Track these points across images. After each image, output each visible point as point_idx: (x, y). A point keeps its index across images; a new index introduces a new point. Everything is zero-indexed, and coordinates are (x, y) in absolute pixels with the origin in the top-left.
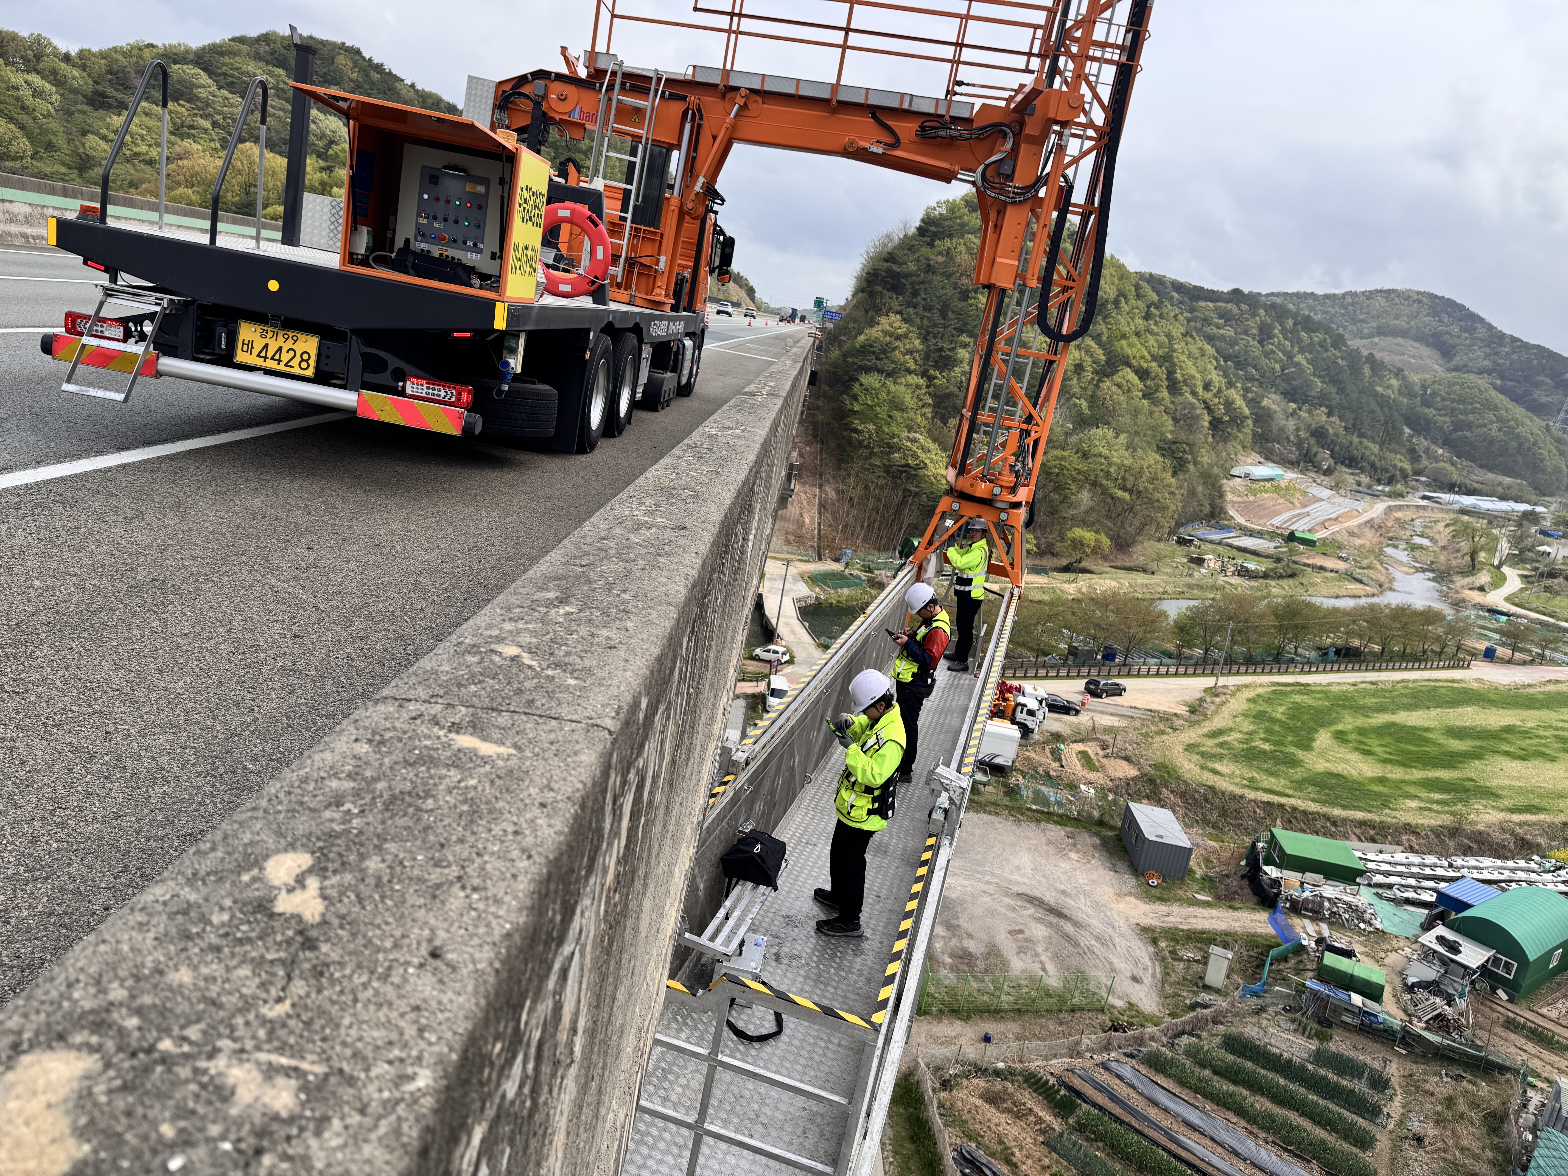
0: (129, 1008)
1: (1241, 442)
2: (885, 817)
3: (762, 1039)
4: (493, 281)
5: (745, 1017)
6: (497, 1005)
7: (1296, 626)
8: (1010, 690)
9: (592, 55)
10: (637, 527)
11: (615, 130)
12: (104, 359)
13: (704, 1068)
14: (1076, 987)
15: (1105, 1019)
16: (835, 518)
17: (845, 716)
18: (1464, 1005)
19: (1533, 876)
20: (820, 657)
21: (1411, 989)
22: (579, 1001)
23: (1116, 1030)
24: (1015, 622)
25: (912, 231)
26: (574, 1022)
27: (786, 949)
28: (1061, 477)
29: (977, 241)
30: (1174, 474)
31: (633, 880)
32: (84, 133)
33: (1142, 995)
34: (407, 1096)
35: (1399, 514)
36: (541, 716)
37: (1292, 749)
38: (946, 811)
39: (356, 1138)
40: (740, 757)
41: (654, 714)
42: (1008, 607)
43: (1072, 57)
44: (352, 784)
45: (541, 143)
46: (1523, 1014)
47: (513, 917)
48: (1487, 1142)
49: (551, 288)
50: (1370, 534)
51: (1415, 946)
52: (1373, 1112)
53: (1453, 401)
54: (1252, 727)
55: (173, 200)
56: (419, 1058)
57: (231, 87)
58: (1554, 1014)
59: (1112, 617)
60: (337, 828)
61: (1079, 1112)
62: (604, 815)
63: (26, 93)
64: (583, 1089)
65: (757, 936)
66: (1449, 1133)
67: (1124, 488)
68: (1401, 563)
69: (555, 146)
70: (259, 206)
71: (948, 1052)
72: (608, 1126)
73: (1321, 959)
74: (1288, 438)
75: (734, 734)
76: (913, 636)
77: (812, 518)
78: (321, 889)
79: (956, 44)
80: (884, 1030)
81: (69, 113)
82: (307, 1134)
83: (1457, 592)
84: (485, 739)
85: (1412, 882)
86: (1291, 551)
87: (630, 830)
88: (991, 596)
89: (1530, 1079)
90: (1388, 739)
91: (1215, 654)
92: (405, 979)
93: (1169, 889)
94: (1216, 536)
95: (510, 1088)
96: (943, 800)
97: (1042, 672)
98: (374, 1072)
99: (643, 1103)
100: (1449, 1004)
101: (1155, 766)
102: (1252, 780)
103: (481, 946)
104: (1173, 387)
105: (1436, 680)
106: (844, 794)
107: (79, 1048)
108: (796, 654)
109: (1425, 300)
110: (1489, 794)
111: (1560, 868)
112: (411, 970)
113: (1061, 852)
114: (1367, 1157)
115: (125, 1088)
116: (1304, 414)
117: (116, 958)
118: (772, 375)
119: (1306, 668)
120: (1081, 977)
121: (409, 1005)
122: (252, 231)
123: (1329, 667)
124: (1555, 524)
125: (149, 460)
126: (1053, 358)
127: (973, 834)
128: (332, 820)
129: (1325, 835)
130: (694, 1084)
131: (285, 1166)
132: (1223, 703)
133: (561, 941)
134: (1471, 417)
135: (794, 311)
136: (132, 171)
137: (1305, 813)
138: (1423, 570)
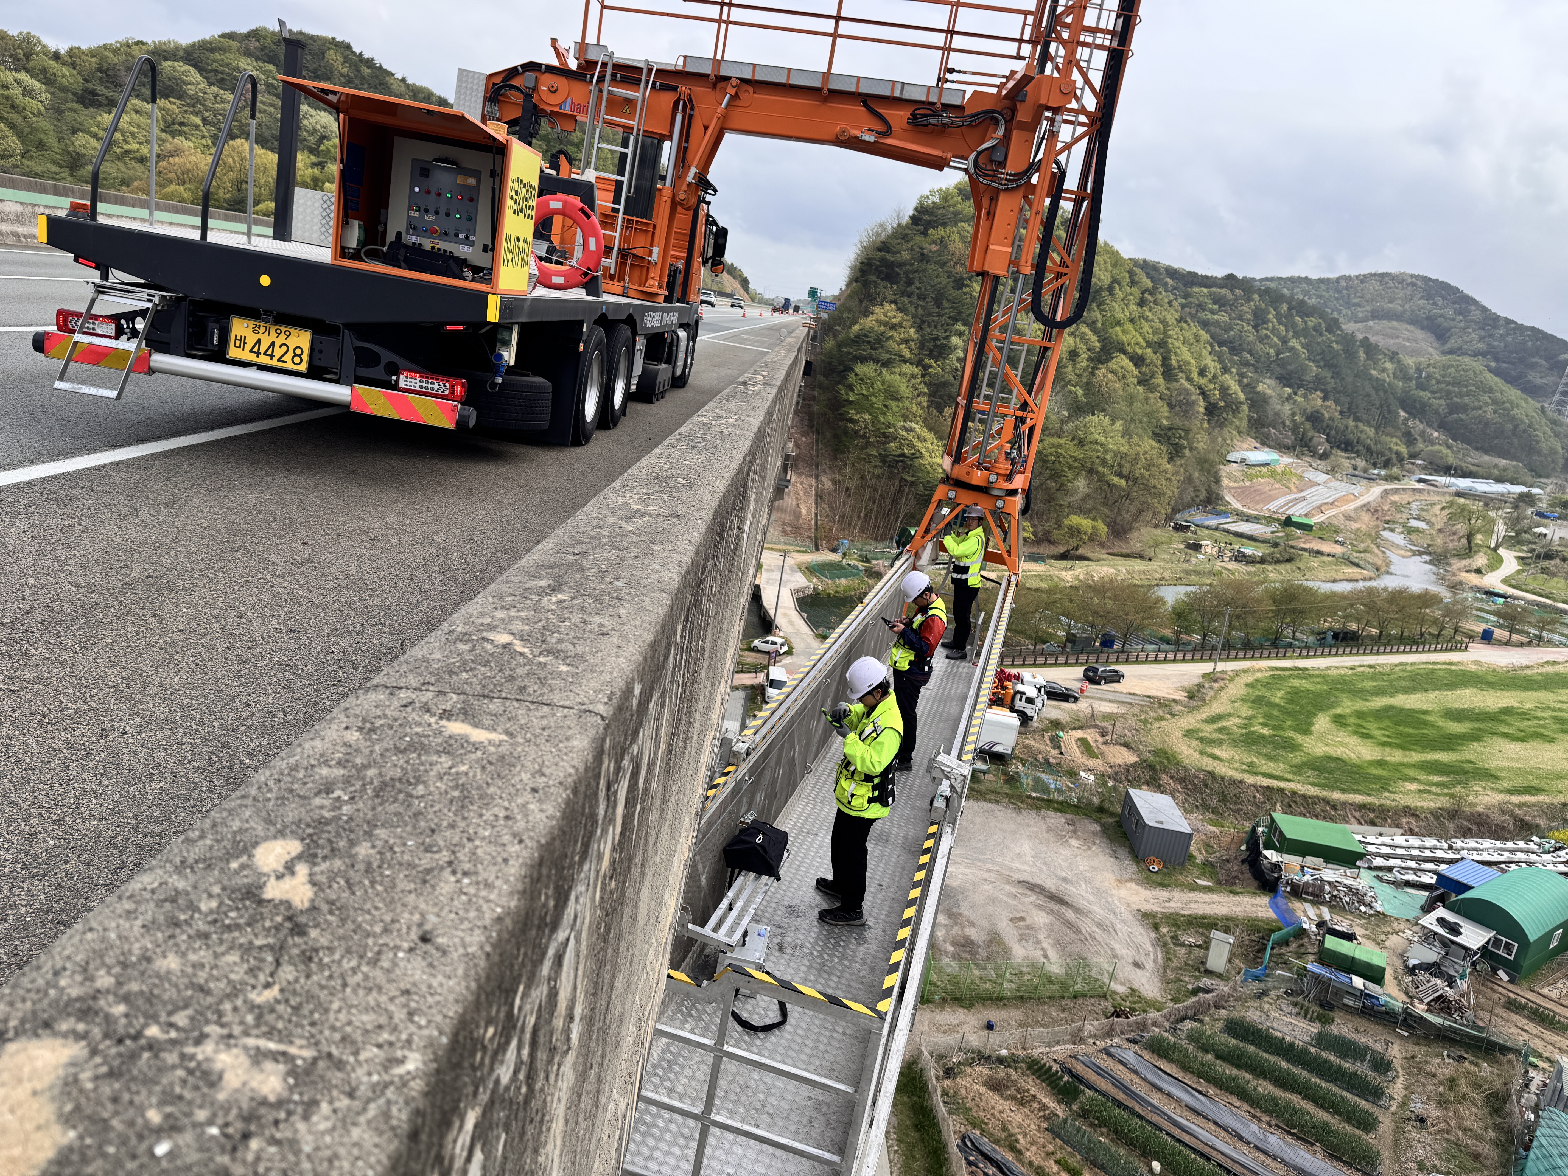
0: (116, 995)
1: (1237, 428)
2: (885, 804)
3: (767, 1029)
4: (485, 273)
5: (749, 1007)
6: (489, 989)
7: (1294, 611)
8: (1009, 678)
9: (582, 46)
10: (630, 516)
11: (606, 122)
12: (96, 356)
13: (710, 1058)
14: (1079, 974)
15: (1108, 1005)
16: (832, 509)
17: (844, 705)
18: (1465, 986)
19: (1533, 857)
20: (819, 648)
21: (1412, 971)
22: (575, 988)
23: (1118, 1016)
24: (1012, 610)
25: (905, 220)
26: (571, 1008)
27: (789, 939)
28: (1057, 465)
29: (970, 229)
30: (1171, 460)
31: (629, 868)
32: (74, 131)
33: (1144, 981)
34: (396, 1079)
35: (1396, 498)
36: (532, 702)
37: (1291, 734)
38: (947, 799)
39: (345, 1122)
40: (741, 747)
41: (648, 701)
42: (1005, 595)
43: (1064, 43)
44: (342, 772)
45: (532, 135)
46: (1524, 994)
47: (504, 901)
48: (1490, 1122)
49: (543, 280)
50: (1366, 517)
51: (1415, 929)
52: (1376, 1094)
53: (1448, 384)
54: (1250, 712)
55: (165, 197)
56: (409, 1042)
57: (221, 83)
58: (1554, 994)
59: (1109, 604)
60: (327, 815)
61: (1082, 1098)
62: (597, 801)
63: (15, 91)
64: (582, 1077)
65: (759, 926)
66: (1451, 1114)
67: (1120, 475)
68: (1398, 546)
69: (546, 139)
70: (250, 201)
71: (951, 1040)
72: (609, 1115)
73: (1322, 942)
74: (1283, 423)
75: (732, 726)
76: (909, 624)
77: (809, 509)
78: (310, 875)
79: (947, 32)
80: (889, 1018)
81: (59, 112)
82: (295, 1118)
83: (1454, 575)
84: (476, 726)
85: (1412, 864)
86: (1287, 535)
87: (625, 817)
88: (989, 584)
89: (1532, 1059)
90: (1387, 723)
91: (1213, 639)
92: (395, 964)
93: (1169, 874)
94: (1213, 522)
95: (504, 1074)
96: (944, 788)
97: (1040, 660)
98: (362, 1057)
99: (644, 1093)
100: (1450, 986)
101: (1155, 753)
102: (1251, 764)
103: (472, 930)
104: (1169, 374)
105: (1434, 663)
106: (844, 783)
107: (65, 1035)
108: (794, 645)
109: (1419, 283)
110: (1488, 775)
111: (1560, 849)
112: (401, 955)
113: (1061, 839)
114: (1370, 1139)
115: (112, 1074)
116: (1299, 399)
117: (103, 946)
118: (766, 366)
119: (1305, 653)
120: (1083, 963)
121: (398, 989)
122: (243, 227)
123: (1327, 651)
124: (1551, 505)
125: (142, 457)
126: (1047, 344)
127: (973, 822)
128: (322, 807)
129: (1324, 818)
130: (699, 1075)
131: (273, 1149)
132: (1222, 689)
133: (555, 926)
134: (1466, 400)
135: (787, 301)
136: (123, 169)
137: (1304, 797)
138: (1420, 554)
